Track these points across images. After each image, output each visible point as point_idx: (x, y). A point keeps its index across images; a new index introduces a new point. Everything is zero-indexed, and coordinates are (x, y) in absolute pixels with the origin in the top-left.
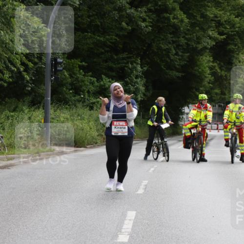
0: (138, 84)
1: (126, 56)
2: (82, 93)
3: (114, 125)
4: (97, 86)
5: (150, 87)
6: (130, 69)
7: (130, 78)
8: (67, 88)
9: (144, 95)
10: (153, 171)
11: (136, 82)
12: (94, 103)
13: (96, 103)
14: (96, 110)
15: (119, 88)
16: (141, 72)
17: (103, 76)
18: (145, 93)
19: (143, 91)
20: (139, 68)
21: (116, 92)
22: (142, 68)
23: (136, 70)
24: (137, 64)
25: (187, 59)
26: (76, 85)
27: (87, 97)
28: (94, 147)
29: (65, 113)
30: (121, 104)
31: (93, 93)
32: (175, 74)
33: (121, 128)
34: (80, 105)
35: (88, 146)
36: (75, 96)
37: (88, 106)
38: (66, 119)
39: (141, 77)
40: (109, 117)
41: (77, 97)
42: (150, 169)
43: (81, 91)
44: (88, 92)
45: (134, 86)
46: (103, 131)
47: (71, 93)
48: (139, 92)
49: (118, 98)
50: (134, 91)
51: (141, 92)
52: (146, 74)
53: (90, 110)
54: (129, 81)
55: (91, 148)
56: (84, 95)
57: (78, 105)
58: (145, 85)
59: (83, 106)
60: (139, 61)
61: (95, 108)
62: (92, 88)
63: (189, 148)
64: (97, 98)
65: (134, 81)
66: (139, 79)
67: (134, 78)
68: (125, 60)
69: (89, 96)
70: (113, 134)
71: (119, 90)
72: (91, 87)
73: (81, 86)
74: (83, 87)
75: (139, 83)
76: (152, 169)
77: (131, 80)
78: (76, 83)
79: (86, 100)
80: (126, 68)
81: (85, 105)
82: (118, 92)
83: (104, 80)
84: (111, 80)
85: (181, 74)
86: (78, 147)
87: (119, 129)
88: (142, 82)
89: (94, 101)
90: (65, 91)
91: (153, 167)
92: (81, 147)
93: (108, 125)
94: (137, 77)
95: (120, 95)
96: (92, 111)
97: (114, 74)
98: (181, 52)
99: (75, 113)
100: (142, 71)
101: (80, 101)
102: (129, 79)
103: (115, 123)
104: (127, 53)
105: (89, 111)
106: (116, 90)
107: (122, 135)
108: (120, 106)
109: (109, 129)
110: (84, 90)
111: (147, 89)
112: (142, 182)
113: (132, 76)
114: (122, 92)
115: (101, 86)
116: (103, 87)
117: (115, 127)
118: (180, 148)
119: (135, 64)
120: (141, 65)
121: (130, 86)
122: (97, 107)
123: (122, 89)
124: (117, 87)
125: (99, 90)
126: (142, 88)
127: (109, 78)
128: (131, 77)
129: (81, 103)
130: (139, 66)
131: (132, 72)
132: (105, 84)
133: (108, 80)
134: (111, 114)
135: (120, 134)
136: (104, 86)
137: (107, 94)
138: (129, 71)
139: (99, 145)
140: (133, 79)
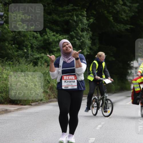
0: (84, 38)
1: (71, 8)
2: (24, 48)
3: (64, 79)
4: (41, 41)
5: (97, 41)
6: (75, 22)
7: (75, 31)
8: (9, 44)
9: (91, 49)
10: (101, 128)
11: (82, 36)
12: (38, 59)
13: (41, 59)
15: (67, 45)
16: (87, 25)
17: (47, 29)
18: (92, 47)
19: (90, 45)
20: (85, 21)
21: (65, 48)
22: (88, 20)
23: (82, 23)
24: (83, 16)
25: (137, 10)
26: (18, 39)
27: (30, 52)
28: (39, 104)
29: (8, 70)
31: (37, 48)
32: (122, 27)
33: (70, 82)
34: (23, 60)
35: (32, 104)
36: (17, 51)
37: (31, 61)
39: (87, 30)
40: (59, 72)
41: (20, 52)
42: (97, 126)
43: (24, 46)
44: (32, 47)
45: (79, 40)
46: (48, 88)
47: (14, 48)
48: (85, 46)
50: (80, 45)
51: (87, 46)
52: (92, 27)
53: (34, 66)
54: (74, 35)
55: (36, 105)
56: (27, 50)
57: (21, 61)
58: (92, 39)
59: (26, 61)
60: (85, 13)
61: (39, 63)
62: (36, 43)
63: (138, 104)
64: (41, 54)
65: (79, 35)
66: (85, 33)
67: (79, 31)
68: (71, 12)
69: (33, 51)
70: (63, 88)
71: (67, 46)
72: (34, 41)
73: (24, 41)
74: (26, 42)
75: (85, 36)
76: (100, 126)
77: (77, 34)
78: (18, 38)
79: (29, 55)
80: (71, 21)
81: (29, 61)
82: (67, 48)
83: (48, 34)
84: (55, 33)
85: (129, 26)
86: (22, 105)
87: (69, 83)
88: (88, 36)
89: (38, 56)
90: (7, 46)
91: (100, 124)
92: (25, 105)
93: (58, 80)
94: (82, 30)
95: (69, 51)
96: (36, 67)
97: (58, 28)
98: (130, 3)
99: (18, 69)
100: (88, 24)
101: (23, 56)
102: (74, 32)
103: (65, 77)
104: (72, 5)
106: (65, 46)
107: (72, 88)
108: (69, 62)
110: (27, 45)
111: (93, 43)
112: (89, 140)
113: (77, 29)
114: (70, 48)
115: (45, 40)
116: (47, 42)
117: (65, 81)
118: (128, 104)
119: (80, 17)
120: (87, 17)
121: (76, 39)
122: (41, 63)
123: (70, 45)
124: (65, 44)
125: (43, 44)
126: (88, 42)
127: (53, 32)
128: (77, 30)
129: (24, 58)
130: (85, 18)
131: (77, 25)
132: (49, 38)
133: (53, 34)
135: (70, 88)
136: (48, 40)
137: (52, 49)
138: (75, 24)
139: (44, 103)
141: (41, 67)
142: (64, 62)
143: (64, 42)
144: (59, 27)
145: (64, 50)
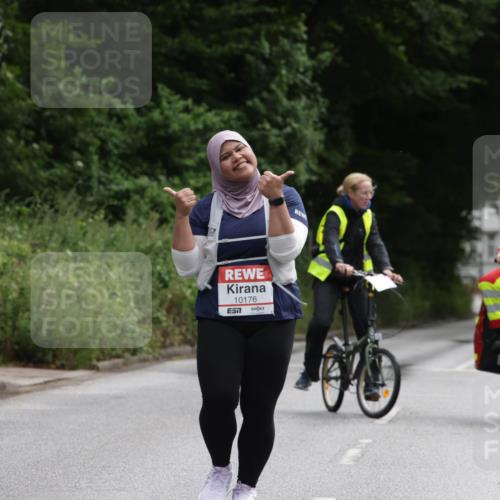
0: (297, 120)
1: (251, 11)
2: (76, 154)
3: (225, 281)
4: (138, 129)
5: (346, 132)
6: (266, 61)
7: (265, 95)
8: (18, 137)
9: (322, 161)
10: (357, 460)
11: (290, 113)
12: (125, 195)
13: (136, 197)
14: (135, 221)
15: (238, 150)
16: (310, 73)
17: (160, 86)
18: (326, 155)
19: (319, 147)
20: (302, 58)
21: (228, 163)
22: (312, 55)
23: (291, 65)
24: (295, 40)
25: (493, 20)
26: (51, 121)
27: (96, 170)
28: (125, 367)
29: (11, 236)
30: (247, 204)
31: (123, 157)
32: (438, 82)
33: (248, 290)
34: (67, 201)
35: (101, 364)
36: (48, 166)
37: (100, 204)
38: (15, 260)
39: (309, 92)
40: (205, 253)
41: (60, 170)
42: (343, 452)
43: (73, 148)
44: (104, 153)
45: (280, 127)
46: (161, 305)
47: (35, 156)
48: (301, 151)
49: (237, 185)
50: (282, 147)
51: (308, 152)
52: (328, 81)
53: (111, 223)
54: (262, 108)
56: (87, 164)
57: (62, 202)
58: (325, 123)
59: (82, 205)
60: (304, 28)
61: (131, 213)
62: (118, 137)
63: (498, 371)
64: (136, 177)
65: (280, 110)
66: (303, 101)
67: (281, 96)
68: (249, 25)
69: (106, 168)
70: (223, 312)
71: (238, 155)
72: (111, 130)
73: (73, 130)
74: (82, 135)
75: (302, 113)
76: (353, 452)
77: (272, 105)
79: (94, 183)
80: (250, 58)
81: (91, 204)
82: (237, 161)
83: (164, 104)
84: (190, 102)
85: (467, 78)
86: (62, 367)
87: (243, 295)
88: (315, 113)
89: (127, 185)
90: (11, 149)
91: (355, 444)
92: (73, 368)
94: (293, 92)
95: (245, 173)
96: (118, 227)
97: (203, 84)
99: (51, 234)
100: (314, 69)
101: (71, 186)
102: (263, 100)
103: (229, 273)
105: (105, 225)
109: (209, 297)
110: (87, 145)
111: (332, 141)
113: (273, 86)
114: (249, 161)
115: (153, 128)
116: (162, 133)
117: (229, 289)
119: (285, 42)
120: (309, 43)
121: (267, 126)
122: (138, 211)
124: (231, 147)
125: (145, 143)
126: (313, 136)
127: (185, 97)
128: (270, 91)
129: (73, 192)
130: (303, 47)
131: (274, 74)
132: (167, 118)
133: (181, 104)
134: (212, 242)
136: (166, 125)
137: (177, 160)
138: (263, 67)
139: (144, 361)
140: (277, 101)
141: (135, 226)
142: (228, 216)
143: (227, 141)
144: (205, 81)
145: (225, 171)
